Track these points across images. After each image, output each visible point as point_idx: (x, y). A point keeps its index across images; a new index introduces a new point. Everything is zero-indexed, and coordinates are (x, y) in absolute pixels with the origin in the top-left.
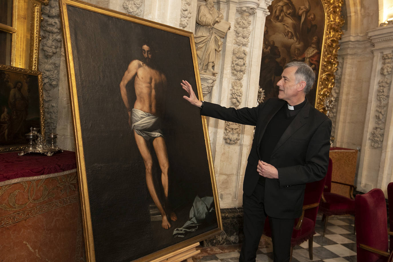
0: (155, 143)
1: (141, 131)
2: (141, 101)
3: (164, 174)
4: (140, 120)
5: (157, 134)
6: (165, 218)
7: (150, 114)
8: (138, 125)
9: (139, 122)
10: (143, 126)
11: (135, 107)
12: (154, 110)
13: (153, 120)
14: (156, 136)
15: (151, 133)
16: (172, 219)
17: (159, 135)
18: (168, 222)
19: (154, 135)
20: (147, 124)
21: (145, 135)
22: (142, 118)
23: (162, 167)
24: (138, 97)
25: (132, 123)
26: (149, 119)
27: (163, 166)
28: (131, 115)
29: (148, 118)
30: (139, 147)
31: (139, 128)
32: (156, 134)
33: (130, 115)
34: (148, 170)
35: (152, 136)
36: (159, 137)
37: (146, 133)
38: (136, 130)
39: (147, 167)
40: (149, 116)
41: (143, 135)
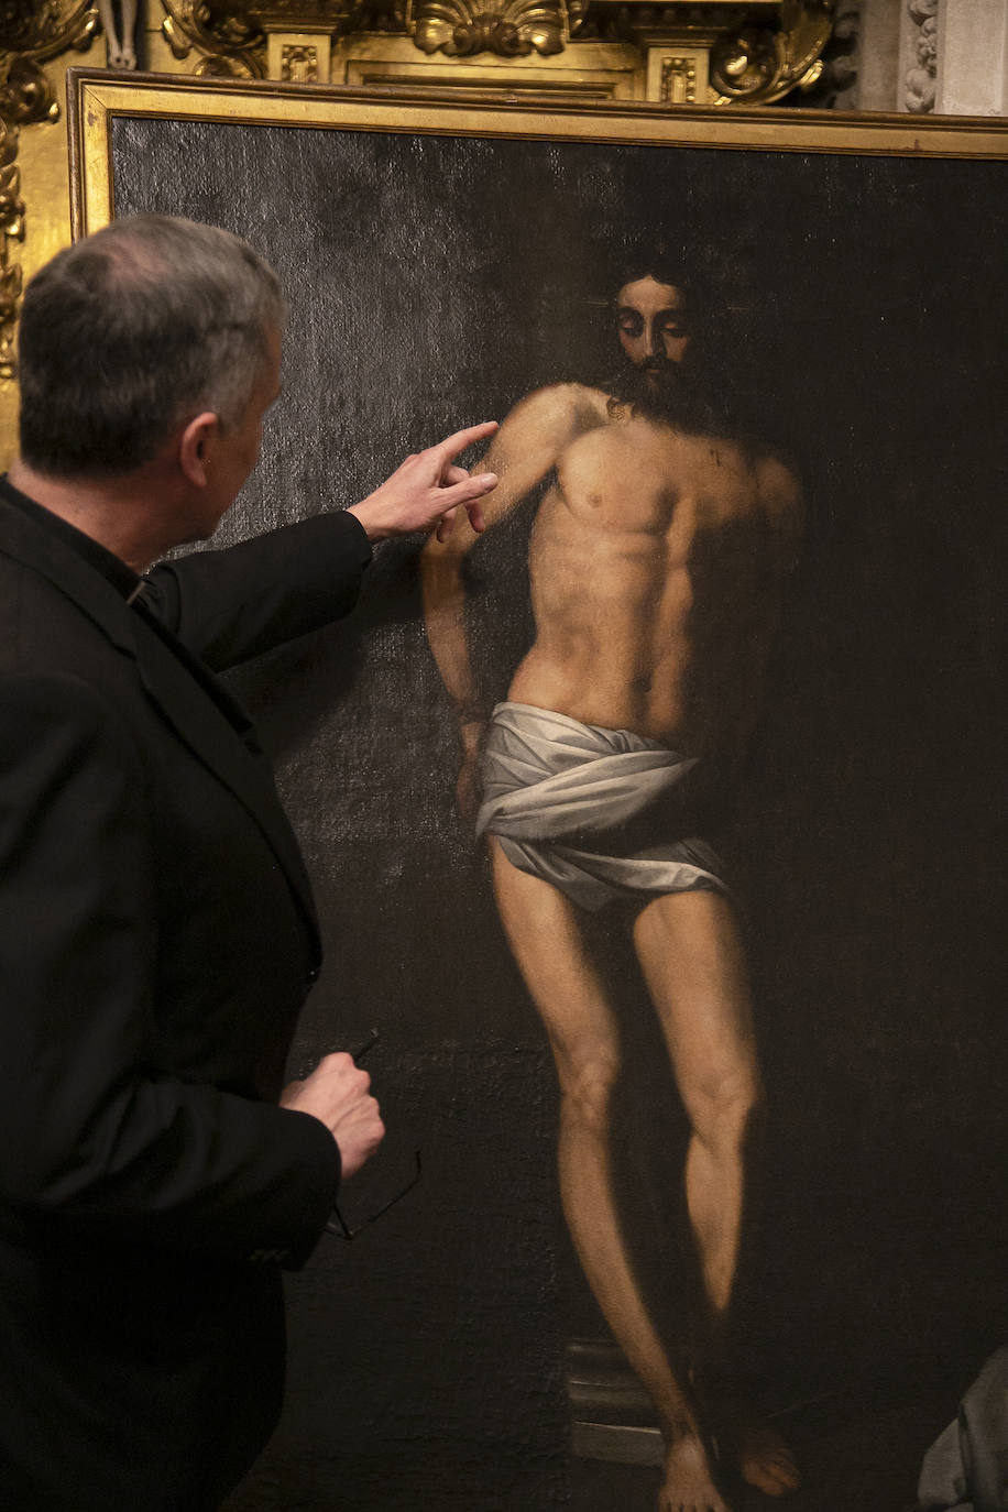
0: (648, 928)
1: (543, 845)
2: (566, 653)
3: (711, 1146)
4: (542, 778)
5: (671, 871)
6: (691, 1455)
7: (633, 739)
8: (529, 808)
9: (538, 792)
10: (563, 818)
11: (514, 692)
12: (664, 704)
13: (654, 779)
14: (664, 881)
15: (628, 862)
16: (752, 1472)
17: (691, 881)
18: (709, 1489)
19: (649, 879)
20: (597, 803)
21: (573, 874)
22: (565, 761)
23: (696, 1101)
24: (546, 628)
25: (480, 796)
26: (615, 771)
27: (710, 1091)
28: (483, 745)
29: (611, 767)
30: (524, 955)
31: (533, 831)
32: (659, 872)
33: (471, 742)
34: (578, 1104)
35: (634, 882)
36: (691, 888)
37: (581, 864)
38: (510, 837)
39: (572, 1089)
40: (619, 748)
41: (560, 870)
